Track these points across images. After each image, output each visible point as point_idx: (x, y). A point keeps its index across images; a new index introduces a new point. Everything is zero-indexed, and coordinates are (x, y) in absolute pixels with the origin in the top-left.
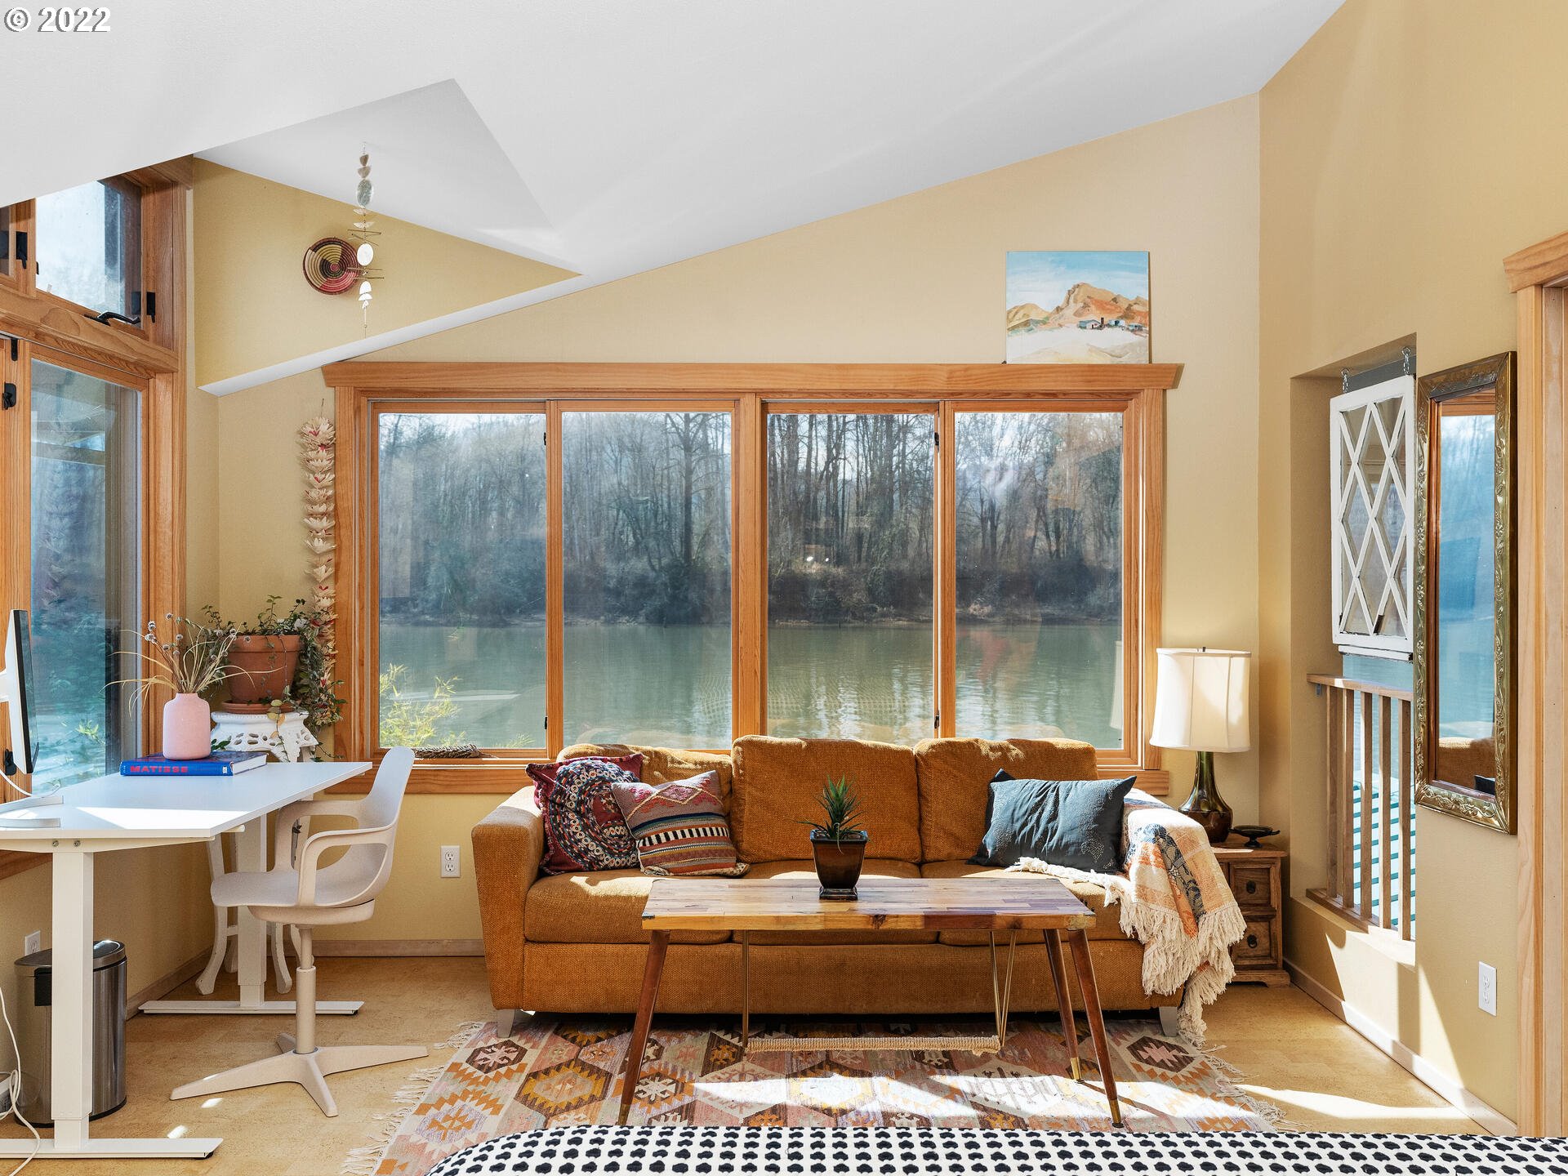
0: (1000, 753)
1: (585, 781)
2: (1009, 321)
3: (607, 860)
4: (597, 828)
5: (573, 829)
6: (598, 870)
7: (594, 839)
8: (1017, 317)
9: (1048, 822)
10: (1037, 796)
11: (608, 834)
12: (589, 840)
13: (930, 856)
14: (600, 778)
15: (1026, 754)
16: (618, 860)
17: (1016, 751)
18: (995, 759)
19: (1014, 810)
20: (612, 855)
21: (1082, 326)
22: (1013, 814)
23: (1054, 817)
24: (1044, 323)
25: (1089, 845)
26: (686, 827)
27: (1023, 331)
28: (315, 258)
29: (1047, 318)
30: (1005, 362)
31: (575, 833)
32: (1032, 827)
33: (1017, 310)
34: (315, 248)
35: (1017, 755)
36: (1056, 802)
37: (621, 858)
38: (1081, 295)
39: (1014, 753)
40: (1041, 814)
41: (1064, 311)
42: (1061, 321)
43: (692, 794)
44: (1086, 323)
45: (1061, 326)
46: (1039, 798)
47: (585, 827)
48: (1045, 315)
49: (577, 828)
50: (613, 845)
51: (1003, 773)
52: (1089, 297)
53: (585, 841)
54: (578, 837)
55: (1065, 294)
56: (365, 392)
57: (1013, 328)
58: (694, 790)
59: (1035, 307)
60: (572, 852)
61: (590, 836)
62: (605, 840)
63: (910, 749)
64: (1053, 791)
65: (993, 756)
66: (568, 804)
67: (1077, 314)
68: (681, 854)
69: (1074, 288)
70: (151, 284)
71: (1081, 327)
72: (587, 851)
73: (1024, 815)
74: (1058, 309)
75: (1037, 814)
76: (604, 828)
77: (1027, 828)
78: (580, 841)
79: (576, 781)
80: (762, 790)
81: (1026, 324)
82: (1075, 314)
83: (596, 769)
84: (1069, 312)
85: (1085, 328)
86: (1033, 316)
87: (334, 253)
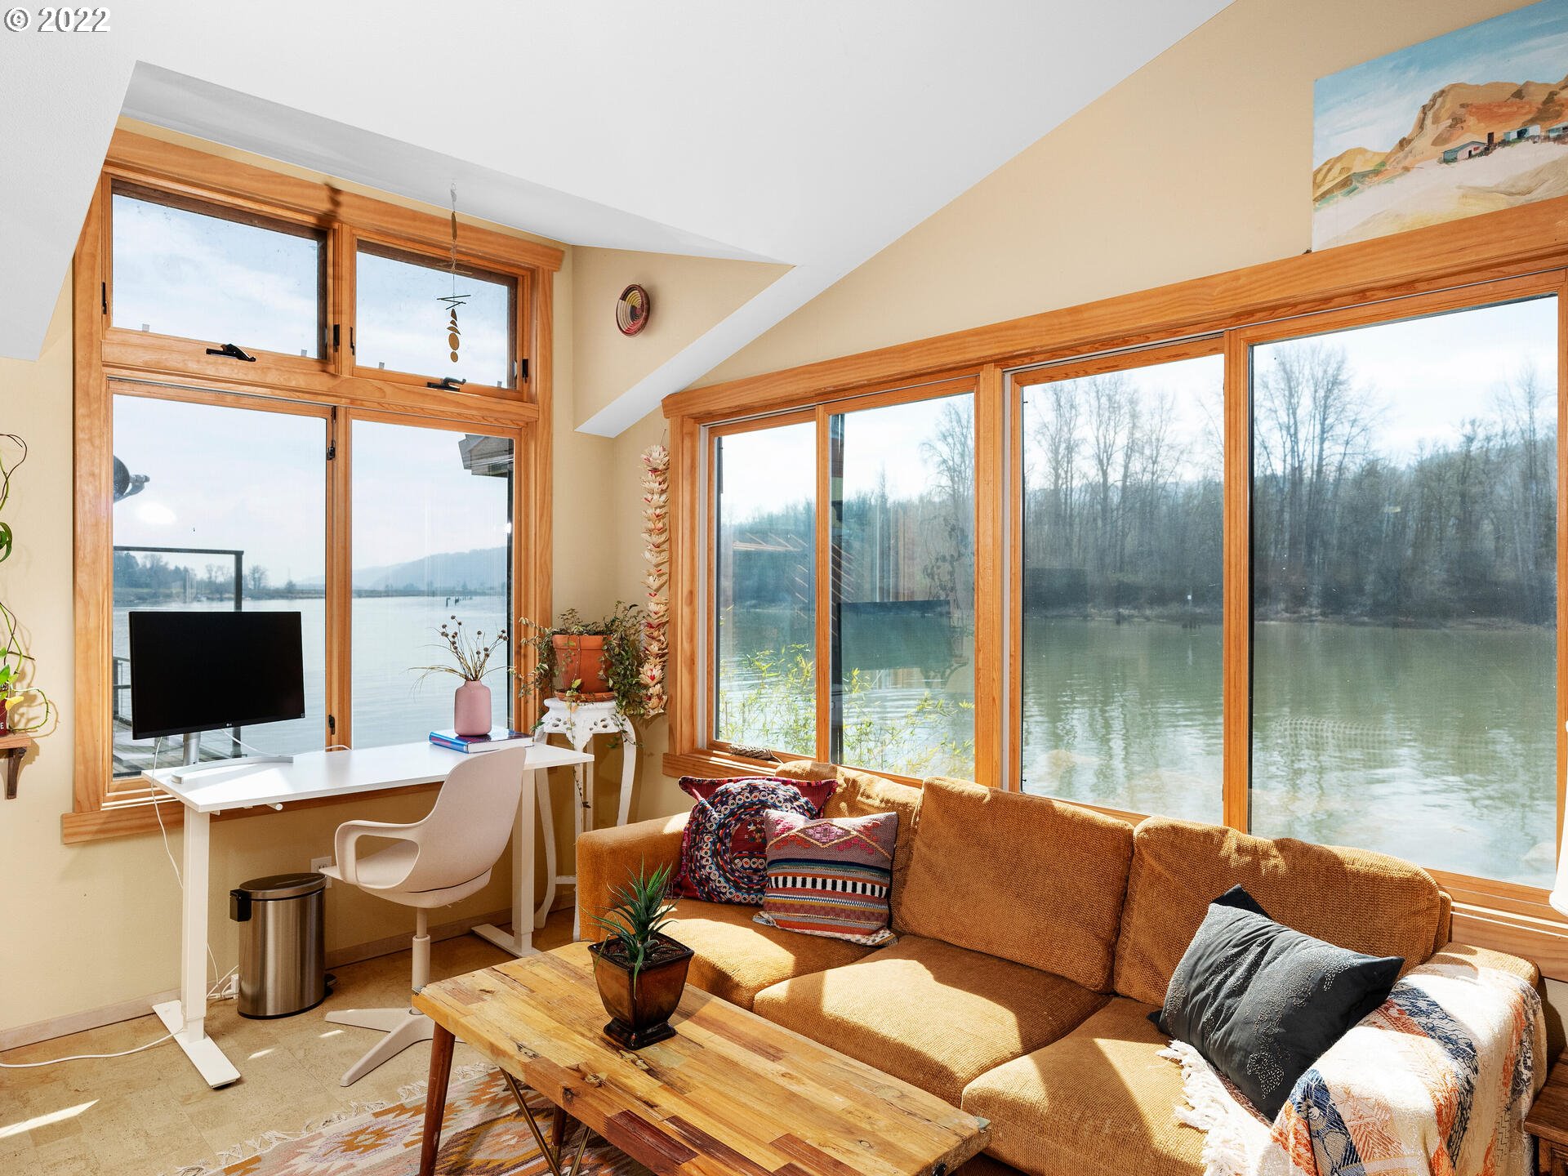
0: (1248, 859)
1: (740, 803)
2: (1316, 185)
3: (731, 893)
4: (727, 856)
5: (703, 854)
6: (720, 902)
7: (719, 867)
8: (1330, 176)
9: (1228, 996)
10: (1235, 946)
11: (740, 865)
12: (714, 867)
13: (1121, 987)
14: (761, 802)
15: (1292, 868)
16: (746, 896)
17: (1278, 861)
18: (1236, 868)
19: (1200, 959)
20: (738, 889)
21: (1449, 159)
22: (1196, 964)
23: (1239, 991)
24: (1376, 172)
25: (1259, 1061)
26: (811, 875)
27: (1339, 195)
28: (625, 306)
29: (1383, 164)
30: (1308, 252)
31: (702, 858)
32: (1208, 995)
33: (1330, 165)
34: (624, 297)
35: (1276, 866)
36: (1255, 965)
37: (749, 894)
38: (1449, 105)
39: (1272, 862)
40: (1227, 977)
41: (1414, 144)
42: (1406, 163)
43: (839, 837)
44: (1456, 151)
45: (1407, 169)
46: (1236, 950)
47: (715, 853)
48: (1378, 160)
49: (706, 853)
50: (743, 878)
51: (1238, 892)
52: (1462, 106)
53: (710, 869)
54: (704, 862)
55: (1416, 114)
56: (699, 419)
57: (1323, 195)
58: (847, 832)
59: (1361, 151)
60: (694, 877)
61: (717, 865)
62: (733, 871)
63: (1130, 826)
64: (1262, 944)
65: (1235, 860)
66: (708, 825)
67: (1438, 141)
68: (792, 905)
69: (1434, 100)
70: (525, 354)
71: (1446, 161)
72: (708, 879)
73: (1206, 970)
74: (1403, 143)
75: (1220, 977)
76: (735, 858)
77: (1202, 995)
78: (704, 867)
79: (730, 802)
80: (929, 846)
81: (1345, 183)
82: (1435, 143)
83: (761, 791)
84: (1423, 143)
85: (1455, 160)
86: (1358, 168)
87: (636, 299)
